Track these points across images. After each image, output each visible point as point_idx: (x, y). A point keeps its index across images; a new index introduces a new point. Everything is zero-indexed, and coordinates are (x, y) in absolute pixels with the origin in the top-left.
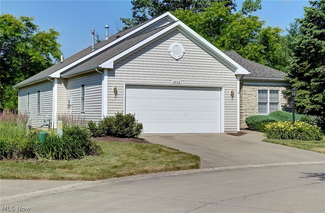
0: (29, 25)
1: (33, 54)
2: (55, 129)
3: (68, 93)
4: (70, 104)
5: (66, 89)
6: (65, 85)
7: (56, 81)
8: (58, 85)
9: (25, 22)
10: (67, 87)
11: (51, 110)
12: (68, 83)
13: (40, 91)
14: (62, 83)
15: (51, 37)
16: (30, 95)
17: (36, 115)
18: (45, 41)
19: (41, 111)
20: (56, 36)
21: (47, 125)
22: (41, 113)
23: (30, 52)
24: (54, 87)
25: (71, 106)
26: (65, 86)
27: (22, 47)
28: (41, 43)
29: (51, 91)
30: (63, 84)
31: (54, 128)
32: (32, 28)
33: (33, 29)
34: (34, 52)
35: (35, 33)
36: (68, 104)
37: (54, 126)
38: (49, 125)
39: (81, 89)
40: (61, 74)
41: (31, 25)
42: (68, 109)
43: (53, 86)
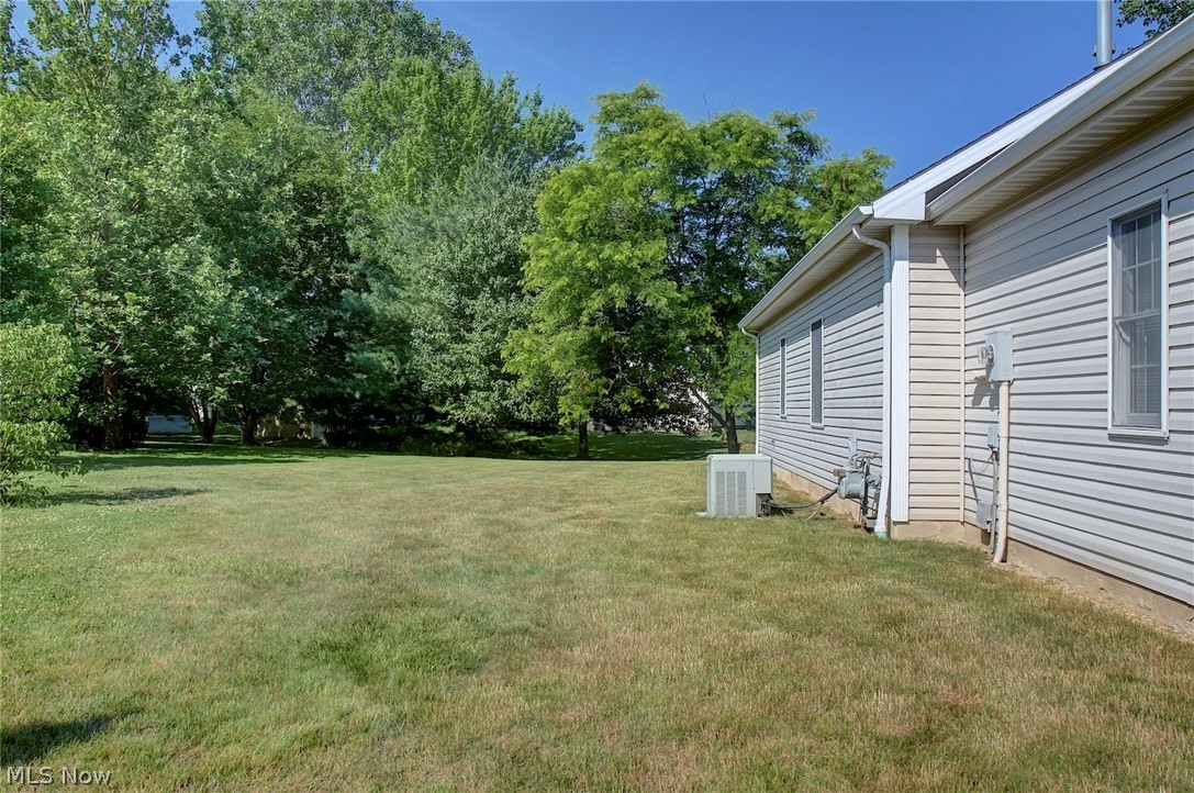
0: (800, 139)
1: (810, 222)
2: (896, 523)
3: (972, 312)
4: (995, 375)
5: (956, 288)
6: (955, 266)
7: (900, 241)
8: (914, 265)
9: (788, 131)
10: (968, 277)
11: (872, 413)
12: (969, 251)
13: (820, 321)
14: (938, 253)
15: (867, 172)
16: (787, 349)
17: (808, 428)
18: (847, 181)
19: (825, 412)
20: (881, 170)
21: (850, 496)
22: (825, 421)
23: (801, 218)
24: (887, 285)
25: (1003, 389)
26: (955, 271)
27: (774, 200)
28: (837, 186)
29: (874, 310)
30: (941, 263)
31: (893, 519)
32: (809, 149)
33: (812, 151)
34: (813, 216)
35: (816, 163)
36: (984, 373)
37: (889, 503)
38: (863, 494)
39: (1108, 252)
40: (932, 195)
41: (802, 138)
42: (976, 403)
43: (887, 277)
